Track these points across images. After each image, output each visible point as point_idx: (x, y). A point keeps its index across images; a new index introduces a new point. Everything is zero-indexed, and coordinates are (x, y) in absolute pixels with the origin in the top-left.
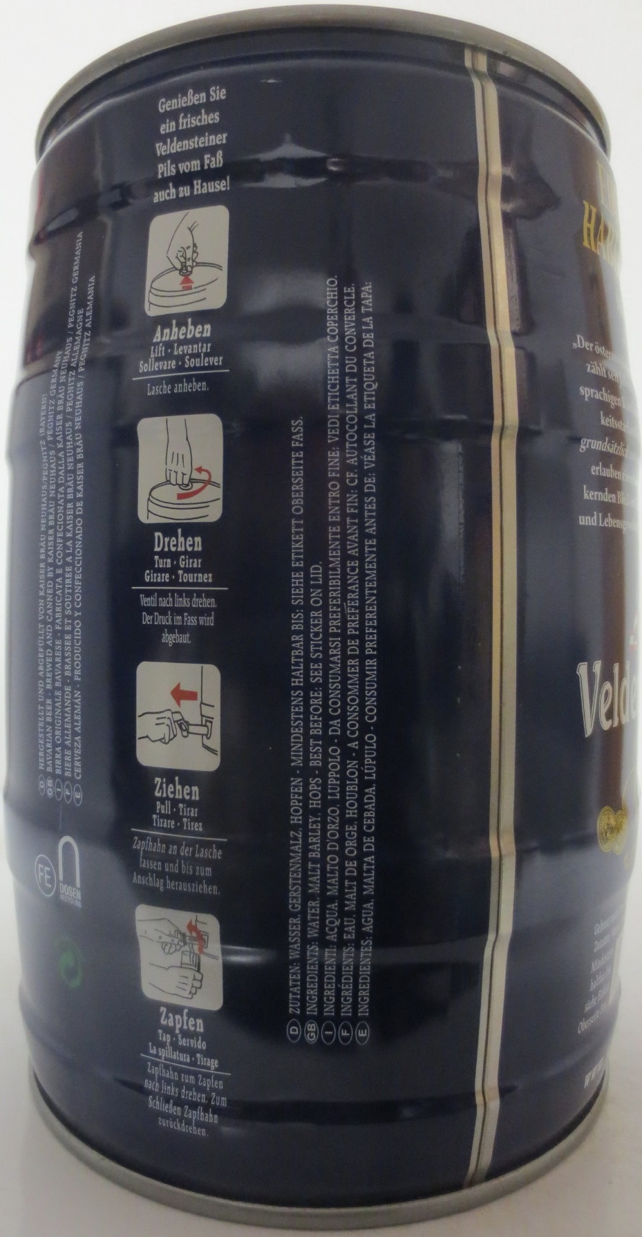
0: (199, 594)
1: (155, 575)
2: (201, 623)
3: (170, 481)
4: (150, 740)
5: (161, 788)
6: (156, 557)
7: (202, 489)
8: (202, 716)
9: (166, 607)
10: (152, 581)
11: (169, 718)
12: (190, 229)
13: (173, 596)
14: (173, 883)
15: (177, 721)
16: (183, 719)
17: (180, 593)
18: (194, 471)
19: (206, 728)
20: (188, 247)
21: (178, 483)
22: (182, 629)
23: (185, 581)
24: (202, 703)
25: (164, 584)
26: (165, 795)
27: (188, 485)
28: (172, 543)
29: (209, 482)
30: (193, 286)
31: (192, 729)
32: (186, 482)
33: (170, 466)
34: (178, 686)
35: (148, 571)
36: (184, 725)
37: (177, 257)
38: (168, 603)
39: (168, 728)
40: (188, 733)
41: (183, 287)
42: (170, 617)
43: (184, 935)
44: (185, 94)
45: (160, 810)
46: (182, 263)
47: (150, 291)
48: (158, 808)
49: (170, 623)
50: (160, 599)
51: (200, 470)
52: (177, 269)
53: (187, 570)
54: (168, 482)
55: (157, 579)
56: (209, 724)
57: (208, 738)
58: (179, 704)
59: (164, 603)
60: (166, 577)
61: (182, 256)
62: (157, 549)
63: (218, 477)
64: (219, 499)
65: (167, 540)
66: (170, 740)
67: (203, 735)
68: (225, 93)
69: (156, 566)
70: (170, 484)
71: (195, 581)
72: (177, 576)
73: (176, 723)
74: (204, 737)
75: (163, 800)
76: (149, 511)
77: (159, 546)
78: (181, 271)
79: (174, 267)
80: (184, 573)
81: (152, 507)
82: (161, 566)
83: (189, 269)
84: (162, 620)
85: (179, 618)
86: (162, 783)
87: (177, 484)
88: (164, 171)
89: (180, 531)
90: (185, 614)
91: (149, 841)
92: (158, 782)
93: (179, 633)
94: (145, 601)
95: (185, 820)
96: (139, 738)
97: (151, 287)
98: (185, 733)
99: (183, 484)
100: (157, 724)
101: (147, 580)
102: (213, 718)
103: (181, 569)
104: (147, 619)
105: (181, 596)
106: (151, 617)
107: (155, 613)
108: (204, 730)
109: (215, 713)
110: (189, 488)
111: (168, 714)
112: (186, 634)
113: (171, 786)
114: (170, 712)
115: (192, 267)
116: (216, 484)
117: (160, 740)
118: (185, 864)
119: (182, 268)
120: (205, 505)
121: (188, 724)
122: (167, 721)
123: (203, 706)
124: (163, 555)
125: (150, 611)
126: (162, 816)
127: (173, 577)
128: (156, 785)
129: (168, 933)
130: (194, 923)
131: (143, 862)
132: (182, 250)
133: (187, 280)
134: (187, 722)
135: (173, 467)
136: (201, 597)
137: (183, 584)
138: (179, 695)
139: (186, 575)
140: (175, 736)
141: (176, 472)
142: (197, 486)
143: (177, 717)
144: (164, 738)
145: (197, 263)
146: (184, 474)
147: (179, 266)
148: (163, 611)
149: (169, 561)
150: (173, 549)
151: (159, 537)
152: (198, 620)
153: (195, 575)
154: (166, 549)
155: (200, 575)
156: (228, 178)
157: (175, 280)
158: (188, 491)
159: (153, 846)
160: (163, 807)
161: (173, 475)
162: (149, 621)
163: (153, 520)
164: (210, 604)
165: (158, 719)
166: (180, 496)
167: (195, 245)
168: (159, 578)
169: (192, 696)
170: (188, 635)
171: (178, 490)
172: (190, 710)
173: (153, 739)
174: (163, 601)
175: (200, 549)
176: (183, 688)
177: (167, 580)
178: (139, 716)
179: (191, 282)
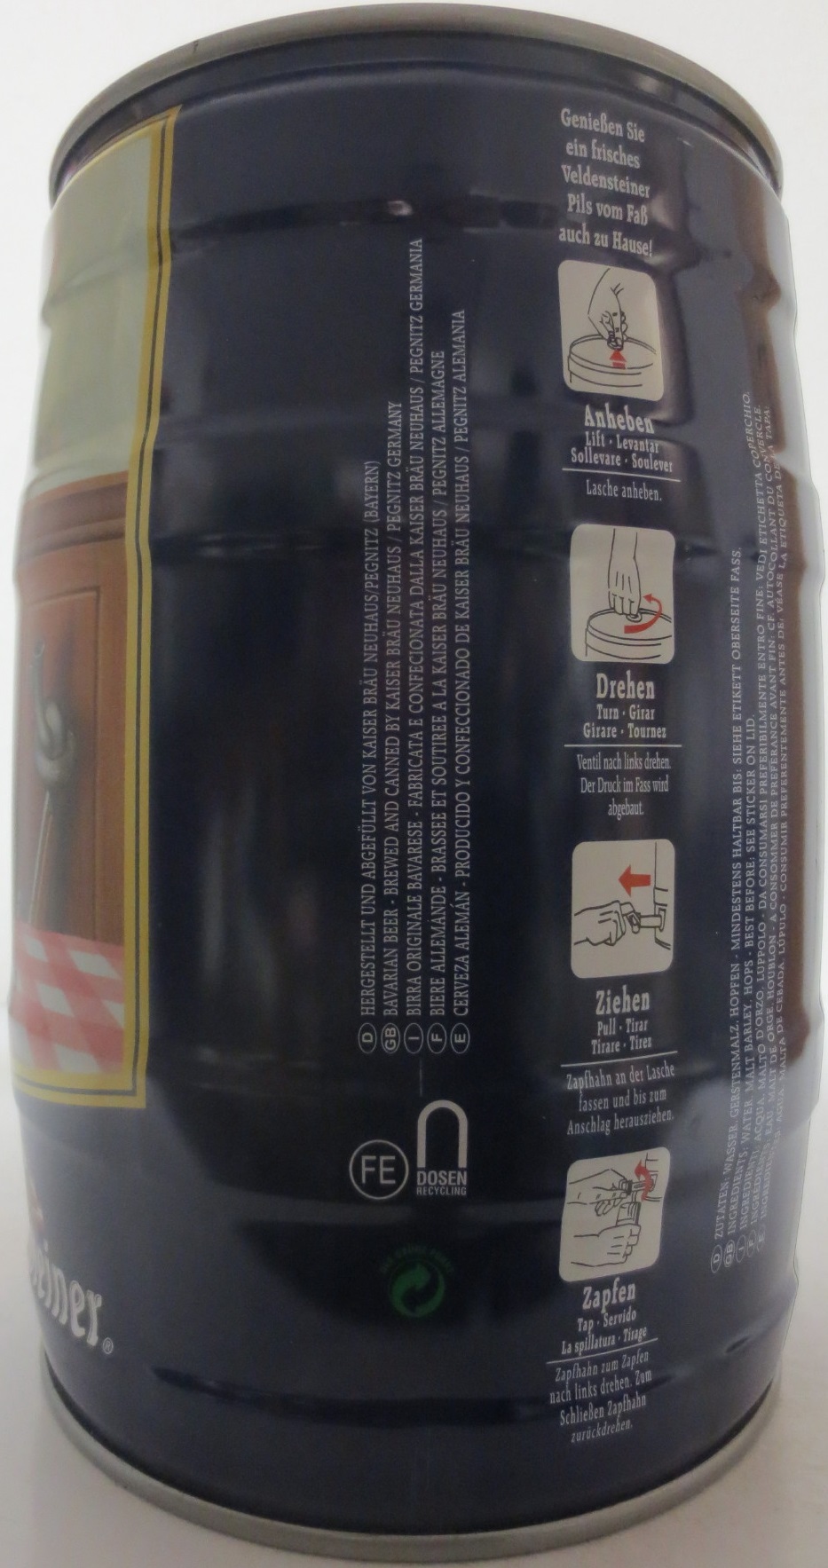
0: (653, 752)
1: (598, 729)
2: (656, 789)
3: (614, 608)
4: (591, 942)
5: (605, 1003)
6: (600, 706)
7: (651, 623)
8: (656, 904)
9: (613, 770)
10: (593, 736)
11: (616, 912)
12: (614, 291)
13: (622, 756)
14: (622, 1121)
15: (626, 915)
16: (634, 911)
17: (631, 752)
18: (643, 599)
19: (659, 919)
20: (615, 314)
21: (625, 612)
22: (634, 798)
23: (637, 736)
24: (656, 888)
25: (611, 740)
26: (609, 1012)
27: (636, 616)
28: (619, 689)
29: (659, 615)
30: (627, 365)
31: (644, 922)
32: (634, 611)
33: (614, 590)
34: (629, 870)
35: (588, 724)
36: (635, 919)
37: (602, 322)
38: (616, 766)
39: (615, 925)
40: (640, 927)
41: (614, 364)
42: (618, 783)
43: (630, 1183)
44: (596, 115)
45: (602, 1032)
46: (609, 332)
47: (569, 357)
48: (600, 1029)
49: (618, 790)
50: (606, 760)
51: (649, 598)
52: (603, 338)
53: (639, 723)
54: (612, 610)
55: (600, 734)
56: (662, 913)
57: (661, 931)
58: (629, 892)
59: (610, 765)
60: (613, 732)
61: (609, 323)
62: (600, 695)
63: (669, 610)
64: (671, 636)
65: (613, 683)
66: (617, 940)
67: (655, 927)
68: (643, 135)
69: (599, 717)
70: (615, 612)
71: (648, 736)
72: (627, 731)
73: (625, 917)
74: (658, 929)
75: (605, 1019)
76: (587, 645)
77: (602, 692)
78: (609, 341)
79: (600, 334)
80: (635, 726)
81: (592, 641)
82: (606, 718)
83: (620, 342)
84: (606, 787)
85: (630, 783)
86: (606, 996)
87: (623, 613)
88: (576, 204)
89: (628, 673)
90: (637, 778)
91: (588, 1075)
92: (600, 996)
93: (629, 803)
94: (585, 763)
95: (632, 1038)
96: (576, 943)
97: (571, 352)
98: (636, 928)
99: (630, 614)
100: (600, 922)
101: (587, 736)
102: (666, 905)
103: (631, 721)
104: (588, 787)
105: (632, 756)
106: (594, 783)
107: (599, 779)
108: (656, 921)
109: (669, 899)
110: (638, 619)
111: (615, 907)
112: (638, 803)
113: (617, 998)
114: (617, 904)
115: (623, 341)
116: (667, 618)
117: (605, 942)
118: (638, 1093)
119: (610, 338)
120: (655, 642)
121: (640, 916)
122: (614, 916)
123: (657, 891)
124: (608, 703)
125: (592, 775)
126: (605, 1039)
127: (622, 731)
128: (598, 1001)
129: (609, 1187)
130: (643, 1165)
131: (583, 1104)
132: (608, 315)
133: (617, 355)
134: (638, 914)
135: (616, 590)
136: (655, 756)
137: (634, 741)
138: (629, 880)
139: (637, 728)
140: (623, 934)
141: (622, 598)
142: (646, 618)
143: (627, 909)
144: (610, 939)
145: (628, 338)
146: (632, 602)
147: (607, 336)
148: (610, 775)
149: (616, 710)
150: (621, 696)
151: (602, 679)
152: (651, 785)
153: (648, 729)
154: (612, 696)
155: (653, 729)
156: (651, 242)
157: (603, 352)
158: (636, 624)
159: (595, 1079)
160: (605, 1027)
161: (618, 602)
162: (591, 789)
163: (594, 657)
164: (664, 765)
165: (602, 914)
166: (629, 629)
167: (622, 314)
168: (604, 732)
169: (644, 880)
170: (640, 805)
171: (624, 621)
172: (642, 899)
173: (595, 942)
174: (609, 762)
175: (653, 697)
176: (633, 872)
177: (614, 736)
178: (576, 915)
179: (621, 358)
